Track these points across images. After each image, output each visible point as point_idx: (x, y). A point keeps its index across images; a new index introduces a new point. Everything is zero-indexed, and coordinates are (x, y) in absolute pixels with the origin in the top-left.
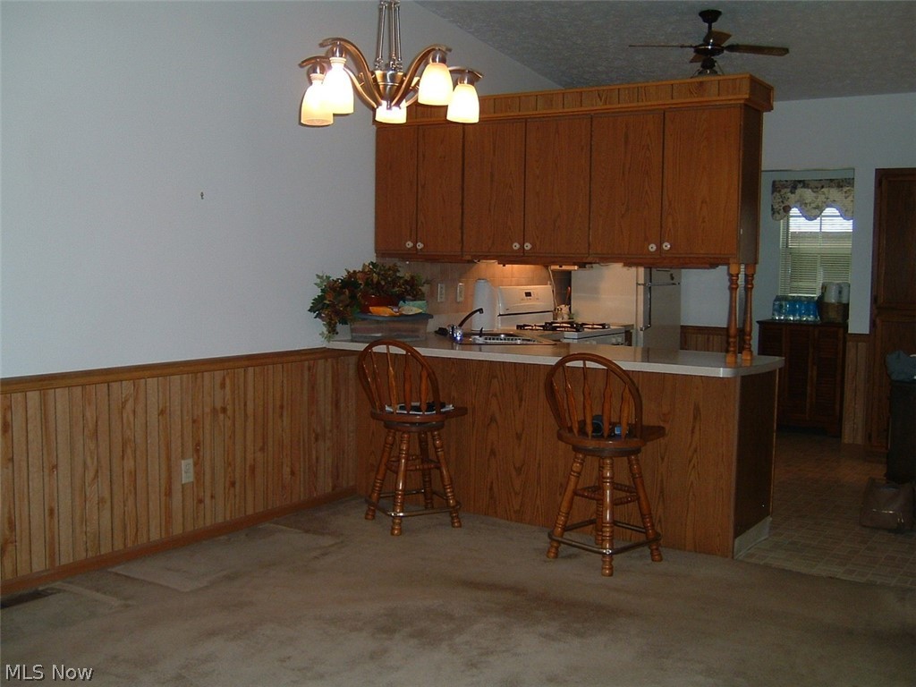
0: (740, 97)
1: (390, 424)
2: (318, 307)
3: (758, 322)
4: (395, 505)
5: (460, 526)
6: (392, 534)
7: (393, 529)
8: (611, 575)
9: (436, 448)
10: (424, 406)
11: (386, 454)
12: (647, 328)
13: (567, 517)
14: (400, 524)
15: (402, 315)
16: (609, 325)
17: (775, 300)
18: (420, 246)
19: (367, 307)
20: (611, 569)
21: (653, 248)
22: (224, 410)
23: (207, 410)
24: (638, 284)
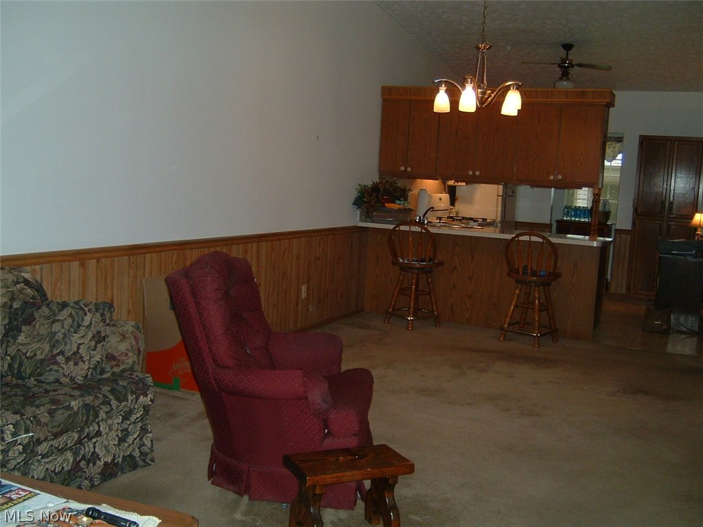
0: (605, 101)
1: (404, 268)
2: (358, 202)
3: (556, 221)
4: (409, 314)
5: (440, 326)
6: (408, 329)
7: (408, 327)
8: (539, 347)
9: (429, 283)
10: (427, 259)
11: (399, 286)
12: (502, 221)
13: (511, 319)
14: (412, 324)
15: (405, 209)
16: (486, 219)
17: (565, 208)
18: (409, 169)
19: (384, 203)
20: (539, 344)
21: (552, 177)
22: (319, 258)
23: (313, 258)
24: (498, 196)
